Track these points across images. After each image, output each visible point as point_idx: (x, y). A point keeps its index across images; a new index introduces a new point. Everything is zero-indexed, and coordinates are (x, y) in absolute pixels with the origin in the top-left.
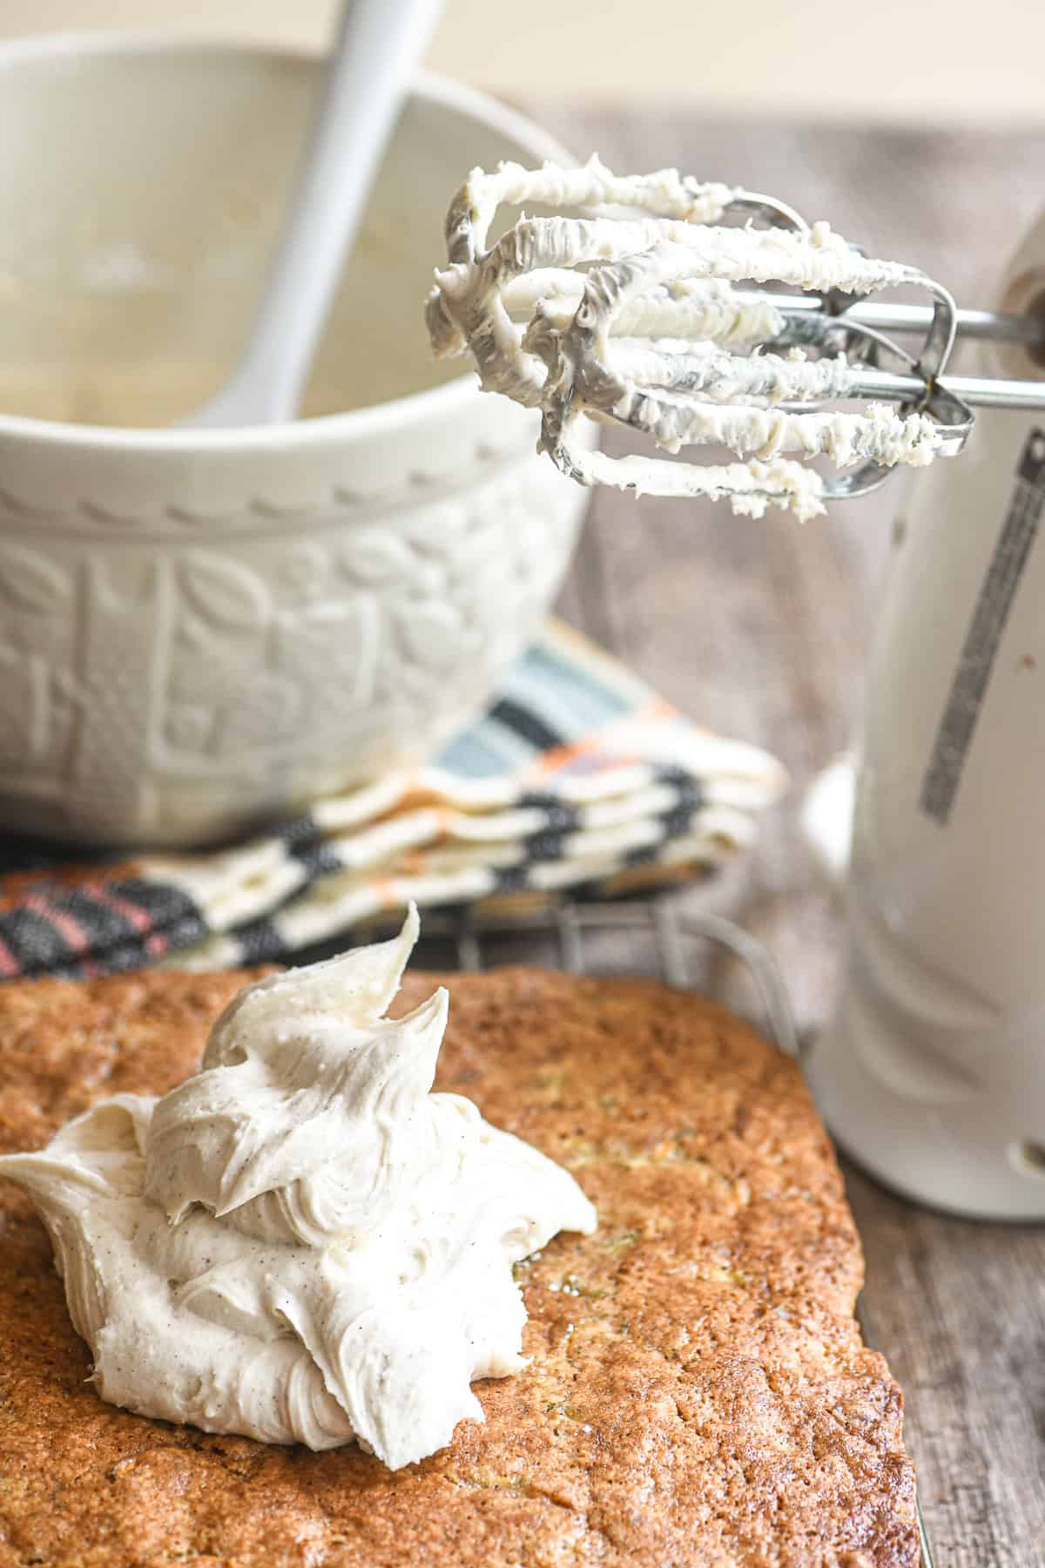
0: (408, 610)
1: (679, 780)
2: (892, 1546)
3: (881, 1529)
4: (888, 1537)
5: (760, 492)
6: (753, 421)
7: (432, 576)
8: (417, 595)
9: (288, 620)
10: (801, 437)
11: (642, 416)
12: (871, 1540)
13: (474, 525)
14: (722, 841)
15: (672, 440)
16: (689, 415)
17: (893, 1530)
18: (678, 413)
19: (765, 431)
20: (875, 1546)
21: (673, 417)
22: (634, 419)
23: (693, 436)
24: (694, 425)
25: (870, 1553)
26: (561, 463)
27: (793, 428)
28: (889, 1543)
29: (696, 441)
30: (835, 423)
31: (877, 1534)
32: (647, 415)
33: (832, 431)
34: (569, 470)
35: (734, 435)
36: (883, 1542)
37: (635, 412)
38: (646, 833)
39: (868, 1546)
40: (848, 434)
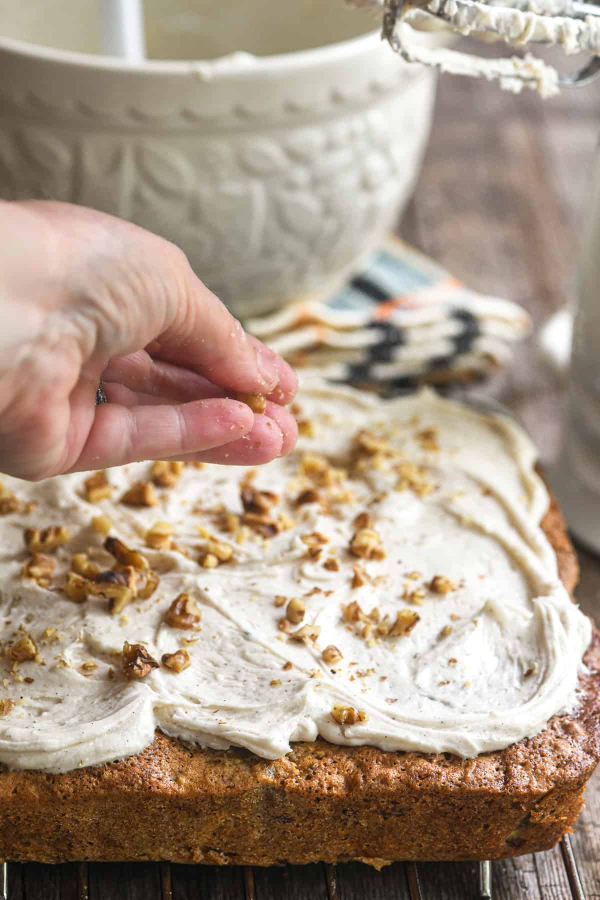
0: (286, 196)
1: (464, 316)
2: (596, 719)
3: (588, 709)
4: (593, 714)
5: (518, 77)
6: (515, 17)
7: (301, 175)
8: (291, 186)
9: (206, 192)
10: (545, 30)
11: (446, 10)
12: (582, 715)
13: (330, 146)
14: (489, 358)
15: (464, 27)
16: (475, 10)
17: (596, 710)
18: (468, 9)
19: (522, 23)
20: (585, 719)
21: (465, 12)
22: (441, 12)
23: (477, 25)
24: (478, 18)
25: (582, 723)
26: (395, 46)
27: (539, 24)
28: (594, 717)
29: (479, 29)
30: (566, 24)
31: (586, 711)
32: (449, 10)
33: (564, 28)
34: (400, 51)
35: (502, 24)
36: (590, 716)
37: (441, 8)
38: (442, 349)
39: (580, 719)
40: (574, 31)
